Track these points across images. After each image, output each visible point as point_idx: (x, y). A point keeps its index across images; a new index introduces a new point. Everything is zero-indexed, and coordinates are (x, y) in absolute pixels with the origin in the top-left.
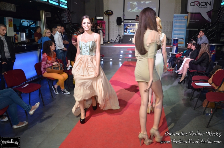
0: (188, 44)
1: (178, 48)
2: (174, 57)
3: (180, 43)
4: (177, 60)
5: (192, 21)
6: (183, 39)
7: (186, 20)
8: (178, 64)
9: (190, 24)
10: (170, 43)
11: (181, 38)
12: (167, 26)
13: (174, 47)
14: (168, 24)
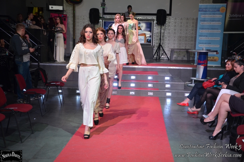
0: (227, 61)
1: (208, 69)
2: (200, 86)
3: (212, 59)
4: (206, 93)
5: (235, 18)
6: (216, 51)
7: (222, 14)
8: (209, 100)
9: (230, 22)
10: (191, 59)
11: (212, 50)
12: (187, 26)
13: (199, 68)
14: (187, 23)
